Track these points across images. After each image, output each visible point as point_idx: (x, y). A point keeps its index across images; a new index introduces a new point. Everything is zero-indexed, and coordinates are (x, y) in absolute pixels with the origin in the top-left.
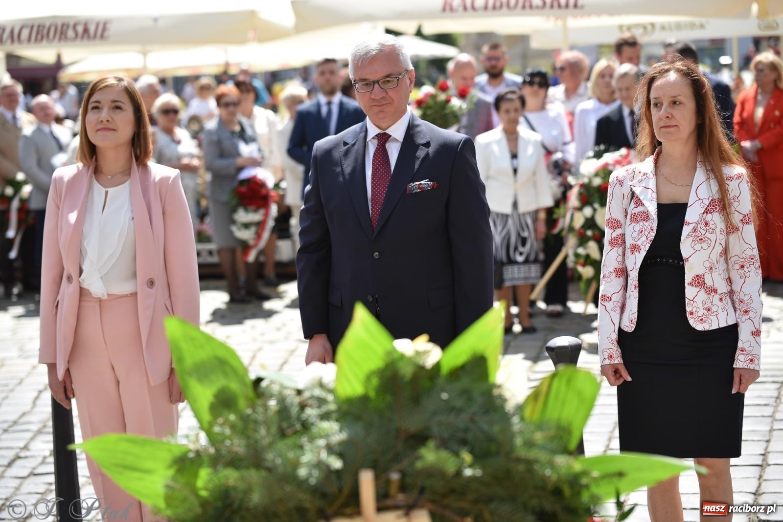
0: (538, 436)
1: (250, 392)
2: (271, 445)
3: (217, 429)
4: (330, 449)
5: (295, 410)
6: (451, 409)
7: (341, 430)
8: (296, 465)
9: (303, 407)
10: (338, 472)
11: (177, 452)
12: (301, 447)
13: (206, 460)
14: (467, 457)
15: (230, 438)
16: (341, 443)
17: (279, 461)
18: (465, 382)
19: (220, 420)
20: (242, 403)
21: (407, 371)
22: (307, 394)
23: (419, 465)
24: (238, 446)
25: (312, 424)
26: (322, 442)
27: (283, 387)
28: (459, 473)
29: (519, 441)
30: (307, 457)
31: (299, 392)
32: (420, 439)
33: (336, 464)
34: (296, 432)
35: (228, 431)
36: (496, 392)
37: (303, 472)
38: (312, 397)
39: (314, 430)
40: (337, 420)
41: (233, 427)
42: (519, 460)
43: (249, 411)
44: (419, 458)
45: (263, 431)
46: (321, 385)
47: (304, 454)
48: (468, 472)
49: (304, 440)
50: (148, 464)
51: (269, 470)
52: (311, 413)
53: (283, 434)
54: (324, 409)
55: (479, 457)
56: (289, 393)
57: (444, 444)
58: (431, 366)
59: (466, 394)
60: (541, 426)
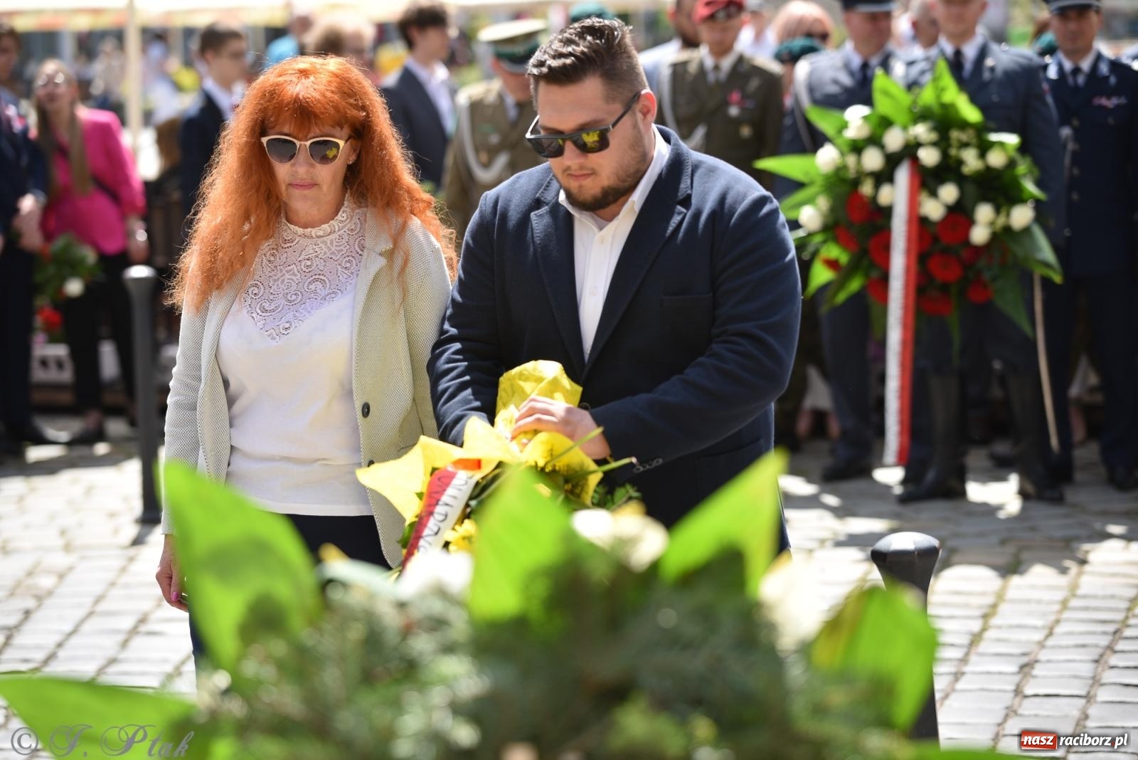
0: (838, 698)
1: (311, 600)
2: (347, 699)
3: (251, 668)
4: (457, 708)
5: (391, 638)
6: (674, 640)
7: (477, 673)
8: (390, 734)
9: (408, 633)
10: (468, 755)
11: (173, 713)
12: (399, 704)
13: (227, 726)
14: (704, 728)
15: (274, 684)
16: (479, 699)
17: (360, 729)
18: (705, 594)
19: (256, 651)
20: (299, 626)
21: (599, 572)
23: (615, 741)
24: (289, 700)
25: (425, 664)
26: (441, 695)
29: (800, 706)
30: (412, 722)
31: (402, 605)
33: (466, 735)
34: (393, 679)
35: (268, 672)
37: (403, 749)
40: (469, 656)
41: (281, 665)
42: (800, 741)
45: (331, 675)
46: (441, 592)
47: (404, 717)
49: (408, 692)
51: (343, 744)
52: (422, 644)
53: (368, 678)
54: (448, 636)
55: (727, 730)
56: (386, 607)
58: (645, 567)
59: (706, 616)
60: (843, 677)
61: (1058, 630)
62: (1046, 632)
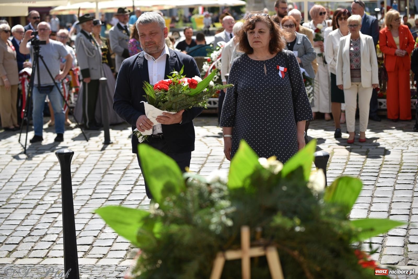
0: (333, 211)
1: (182, 184)
2: (195, 212)
3: (166, 203)
4: (227, 215)
5: (206, 194)
6: (288, 195)
7: (231, 206)
8: (209, 223)
9: (210, 192)
10: (230, 228)
11: (144, 215)
12: (211, 214)
13: (159, 219)
14: (297, 221)
15: (173, 208)
16: (233, 213)
17: (199, 221)
18: (294, 181)
19: (168, 199)
20: (178, 190)
21: (266, 175)
22: (213, 186)
23: (273, 224)
24: (177, 212)
25: (216, 202)
26: (222, 212)
27: (200, 182)
28: (293, 229)
29: (323, 213)
30: (215, 220)
31: (208, 185)
32: (272, 211)
33: (230, 223)
34: (207, 206)
35: (171, 204)
36: (309, 186)
37: (213, 227)
38: (216, 188)
39: (217, 205)
40: (229, 200)
41: (175, 202)
42: (323, 223)
43: (182, 195)
44: (272, 220)
45: (190, 205)
46: (219, 181)
47: (213, 218)
48: (298, 229)
49: (212, 210)
50: (129, 220)
51: (195, 225)
52: (215, 195)
53: (201, 207)
54: (222, 194)
55: (304, 221)
56: (203, 185)
57: (285, 214)
58: (278, 173)
59: (296, 187)
60: (334, 204)
61: (345, 170)
62: (343, 171)
